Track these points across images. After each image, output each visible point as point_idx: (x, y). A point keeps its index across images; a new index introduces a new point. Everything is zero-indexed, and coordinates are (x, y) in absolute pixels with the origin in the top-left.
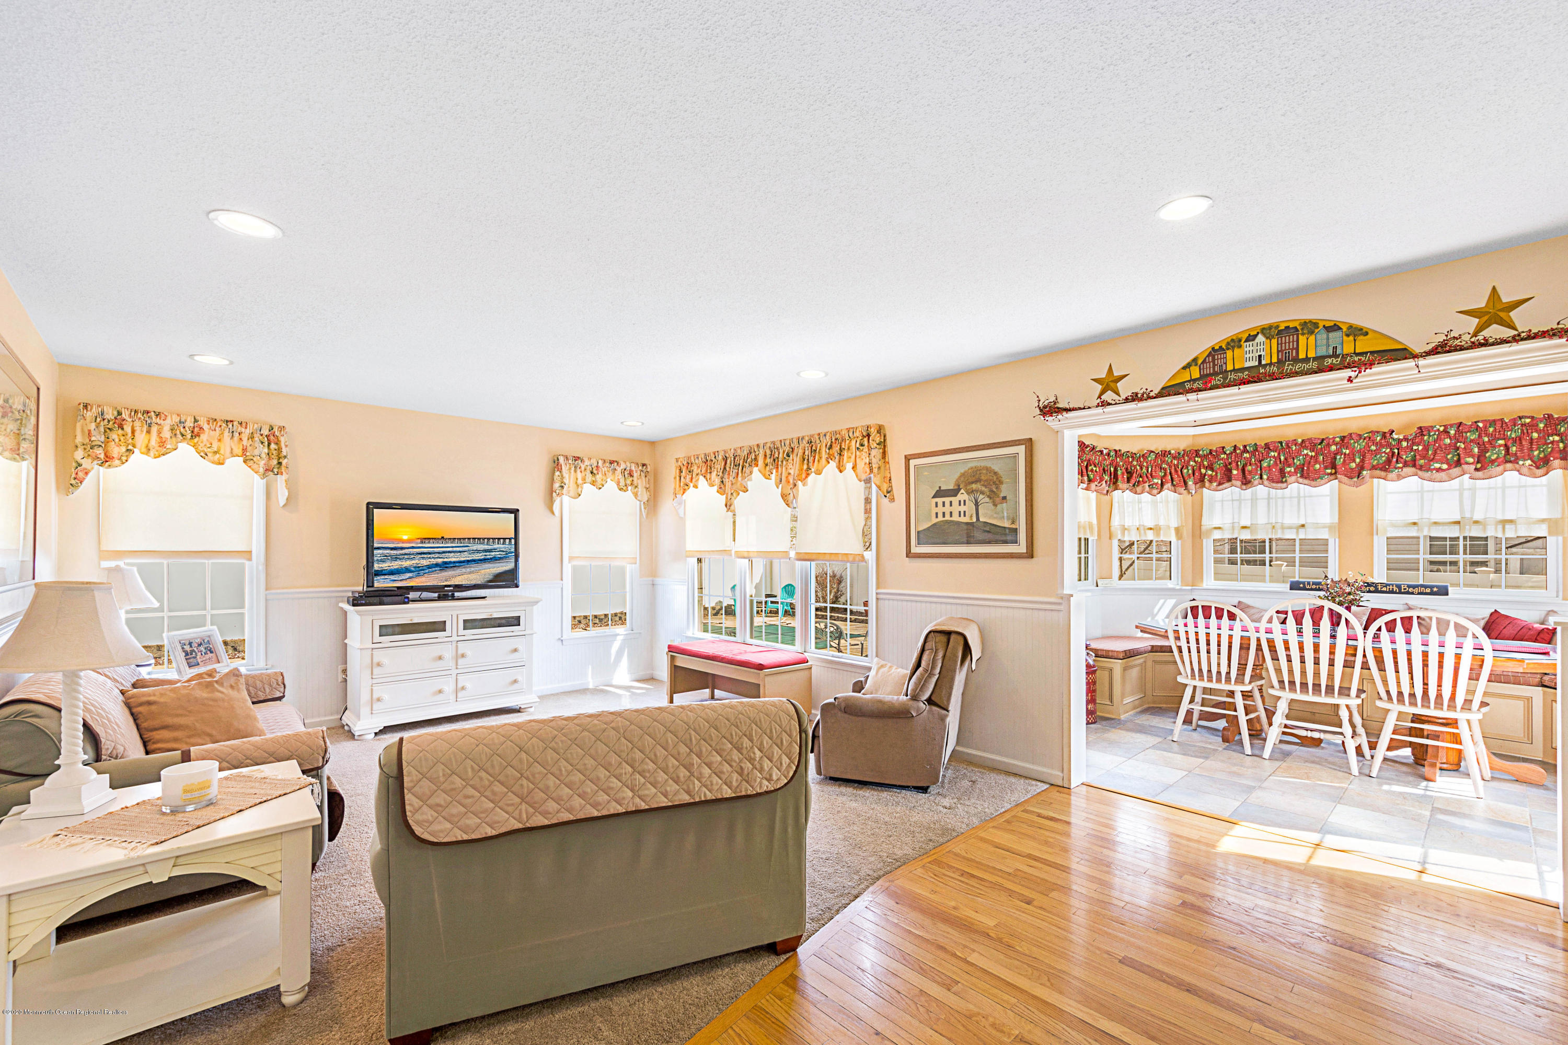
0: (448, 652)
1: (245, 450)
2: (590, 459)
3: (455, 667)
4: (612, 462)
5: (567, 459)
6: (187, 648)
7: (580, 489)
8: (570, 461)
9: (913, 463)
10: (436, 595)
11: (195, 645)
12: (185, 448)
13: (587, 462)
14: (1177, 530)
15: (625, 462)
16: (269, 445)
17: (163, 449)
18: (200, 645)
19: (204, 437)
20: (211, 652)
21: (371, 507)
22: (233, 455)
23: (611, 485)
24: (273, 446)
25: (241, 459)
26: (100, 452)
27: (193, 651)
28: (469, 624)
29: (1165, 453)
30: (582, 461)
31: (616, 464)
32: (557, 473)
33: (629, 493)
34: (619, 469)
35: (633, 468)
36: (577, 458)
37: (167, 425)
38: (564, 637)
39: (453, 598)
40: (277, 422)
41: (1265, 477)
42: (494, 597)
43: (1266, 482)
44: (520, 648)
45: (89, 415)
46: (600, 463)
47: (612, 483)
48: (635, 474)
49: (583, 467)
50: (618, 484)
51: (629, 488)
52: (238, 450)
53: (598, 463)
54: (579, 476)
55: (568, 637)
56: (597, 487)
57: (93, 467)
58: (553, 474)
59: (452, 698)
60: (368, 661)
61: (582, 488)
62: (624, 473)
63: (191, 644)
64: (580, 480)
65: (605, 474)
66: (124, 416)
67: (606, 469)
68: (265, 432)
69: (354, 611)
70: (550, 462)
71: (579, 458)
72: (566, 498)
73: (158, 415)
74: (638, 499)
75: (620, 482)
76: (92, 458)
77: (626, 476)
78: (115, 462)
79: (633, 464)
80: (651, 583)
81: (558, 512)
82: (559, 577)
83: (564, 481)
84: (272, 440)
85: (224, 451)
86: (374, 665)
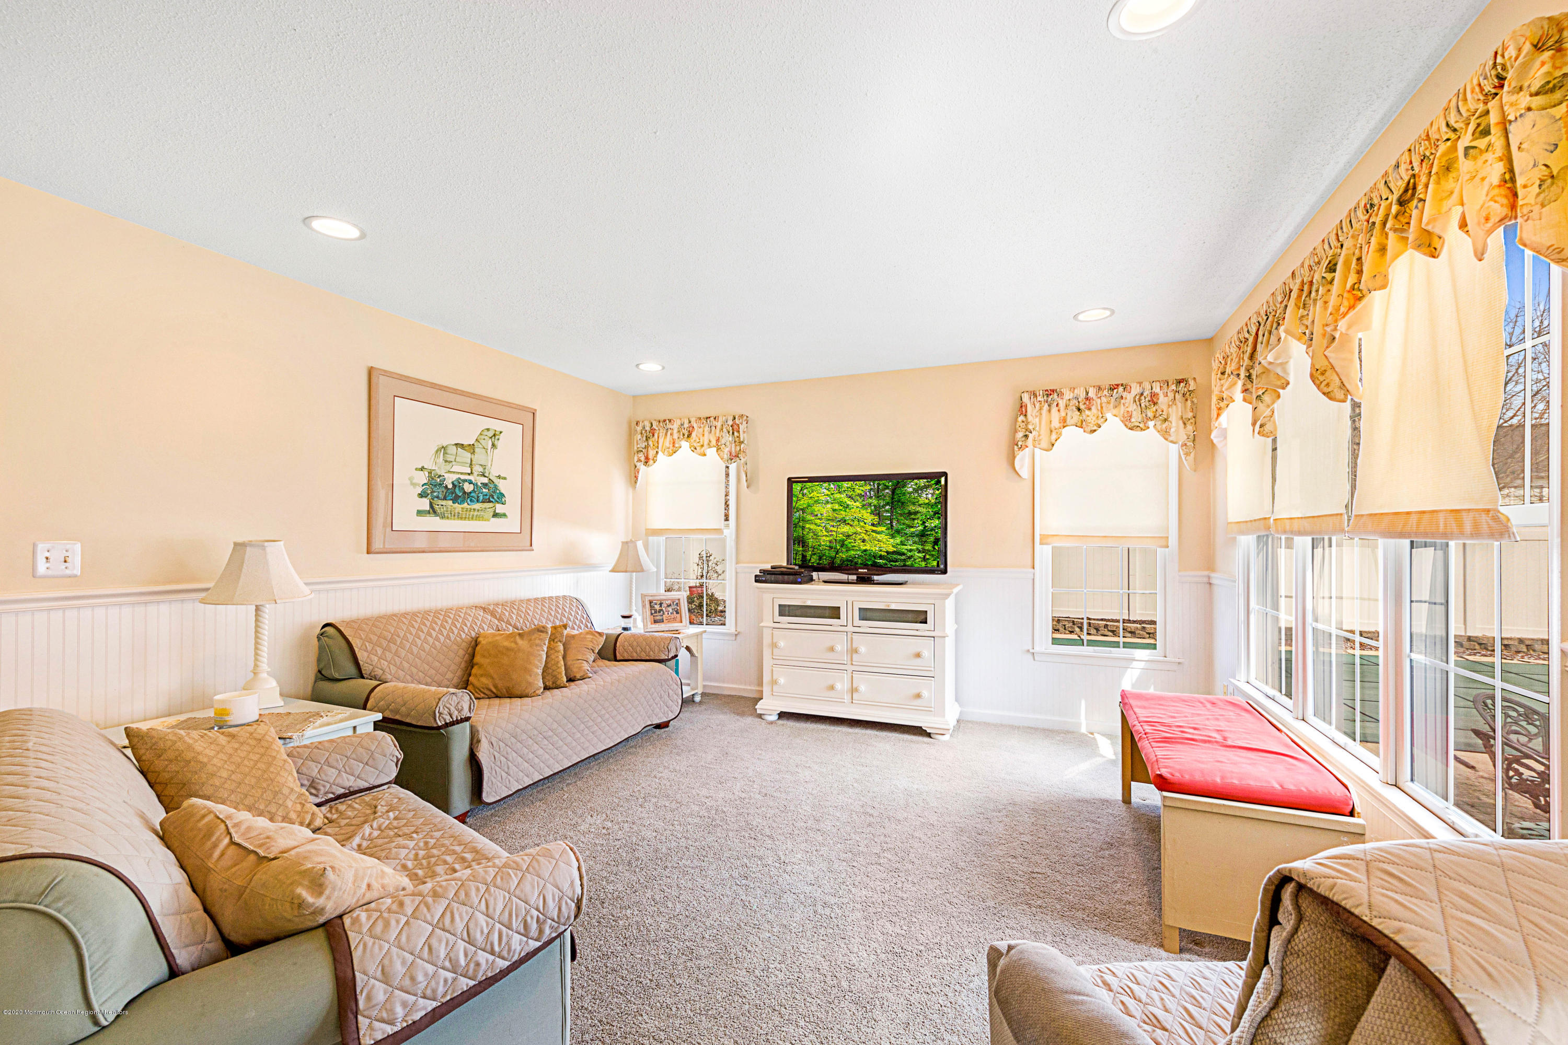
0: (841, 644)
1: (718, 440)
2: (1073, 389)
3: (849, 662)
4: (1113, 388)
5: (1035, 396)
6: (657, 607)
7: (1054, 437)
8: (1039, 398)
11: (664, 605)
12: (685, 445)
13: (1068, 395)
15: (1140, 383)
16: (733, 433)
17: (674, 449)
18: (669, 606)
19: (694, 435)
20: (677, 613)
21: (791, 482)
22: (710, 446)
23: (1113, 424)
24: (736, 434)
25: (715, 449)
26: (643, 456)
27: (662, 610)
28: (866, 614)
30: (1060, 394)
31: (1121, 389)
32: (1021, 418)
34: (1129, 397)
35: (1157, 389)
36: (1049, 393)
37: (675, 426)
38: (1037, 649)
40: (738, 411)
42: (914, 583)
44: (924, 652)
46: (1092, 394)
47: (1117, 419)
48: (1162, 399)
49: (1062, 404)
50: (1127, 421)
51: (1151, 424)
52: (714, 442)
53: (1087, 393)
54: (1055, 416)
55: (1043, 650)
56: (1089, 429)
57: (641, 466)
58: (1016, 420)
59: (847, 698)
60: (770, 641)
61: (1061, 434)
62: (1140, 400)
63: (661, 604)
64: (1056, 423)
65: (1102, 407)
66: (654, 426)
67: (1104, 399)
68: (730, 423)
69: (758, 588)
70: (1009, 405)
71: (1053, 391)
72: (1037, 451)
73: (670, 421)
74: (1171, 439)
75: (1131, 416)
76: (639, 461)
77: (1143, 405)
78: (651, 462)
79: (1158, 384)
80: (1205, 580)
81: (1025, 472)
82: (1030, 563)
83: (1030, 427)
84: (735, 429)
85: (706, 443)
86: (774, 645)
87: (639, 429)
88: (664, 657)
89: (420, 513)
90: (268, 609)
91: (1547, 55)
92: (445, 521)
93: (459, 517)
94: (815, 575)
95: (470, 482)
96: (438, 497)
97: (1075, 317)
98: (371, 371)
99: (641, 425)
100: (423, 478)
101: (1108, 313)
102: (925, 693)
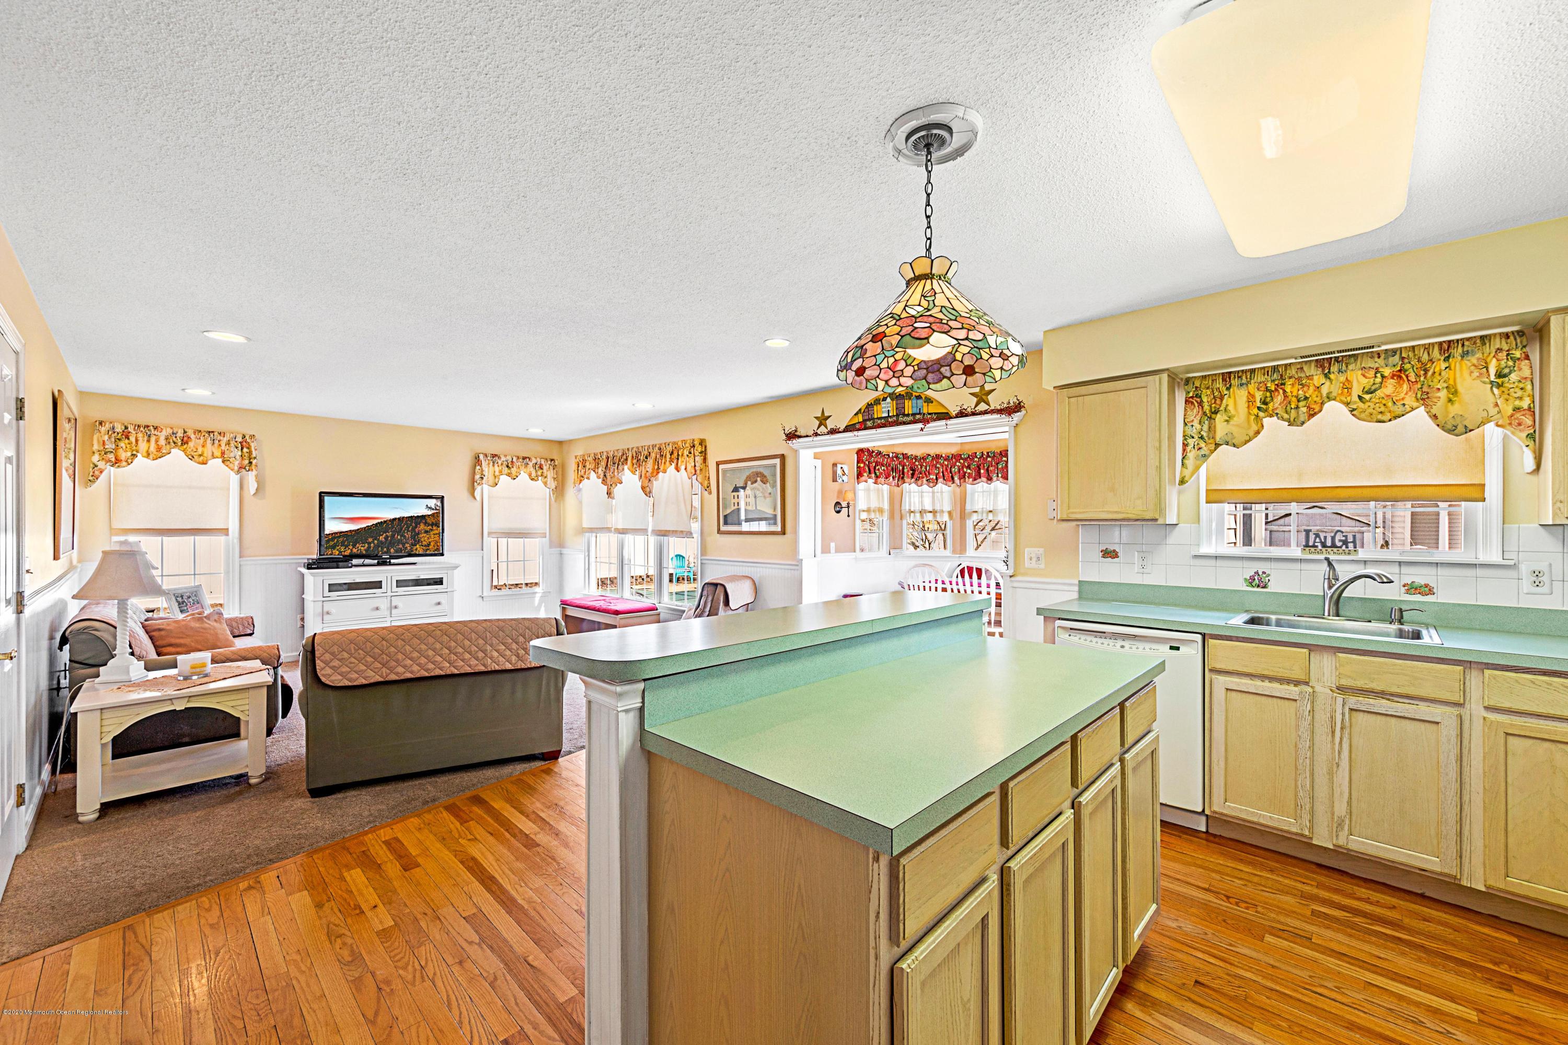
0: (384, 604)
1: (223, 453)
2: (506, 456)
4: (524, 458)
5: (486, 456)
7: (497, 480)
8: (489, 458)
9: (721, 467)
10: (376, 561)
12: (177, 453)
13: (503, 459)
14: (950, 513)
15: (536, 458)
16: (242, 449)
17: (160, 454)
18: (189, 597)
19: (191, 444)
20: (198, 603)
21: (322, 495)
22: (213, 457)
23: (524, 476)
24: (245, 450)
25: (220, 460)
26: (112, 457)
27: (187, 600)
28: (400, 584)
29: (938, 457)
30: (499, 457)
31: (528, 460)
32: (478, 468)
33: (540, 483)
34: (531, 464)
35: (543, 462)
36: (494, 456)
37: (162, 436)
38: (485, 594)
39: (390, 564)
40: (248, 432)
41: (1000, 475)
42: (422, 563)
43: (1001, 479)
44: (443, 601)
45: (103, 429)
46: (515, 459)
47: (525, 474)
48: (545, 468)
49: (500, 462)
50: (530, 476)
51: (540, 478)
52: (218, 453)
53: (512, 459)
54: (497, 469)
55: (488, 595)
56: (513, 478)
57: (106, 468)
58: (475, 468)
60: (321, 610)
61: (500, 479)
62: (535, 466)
63: (182, 597)
64: (497, 473)
65: (518, 467)
66: (130, 430)
67: (520, 464)
68: (239, 440)
70: (471, 459)
71: (496, 455)
72: (486, 487)
73: (156, 428)
74: (548, 487)
75: (531, 474)
76: (104, 460)
77: (536, 469)
78: (123, 464)
79: (543, 460)
80: (560, 553)
81: (479, 498)
82: (481, 548)
83: (483, 473)
84: (244, 446)
85: (207, 454)
86: (324, 613)
99: (106, 426)
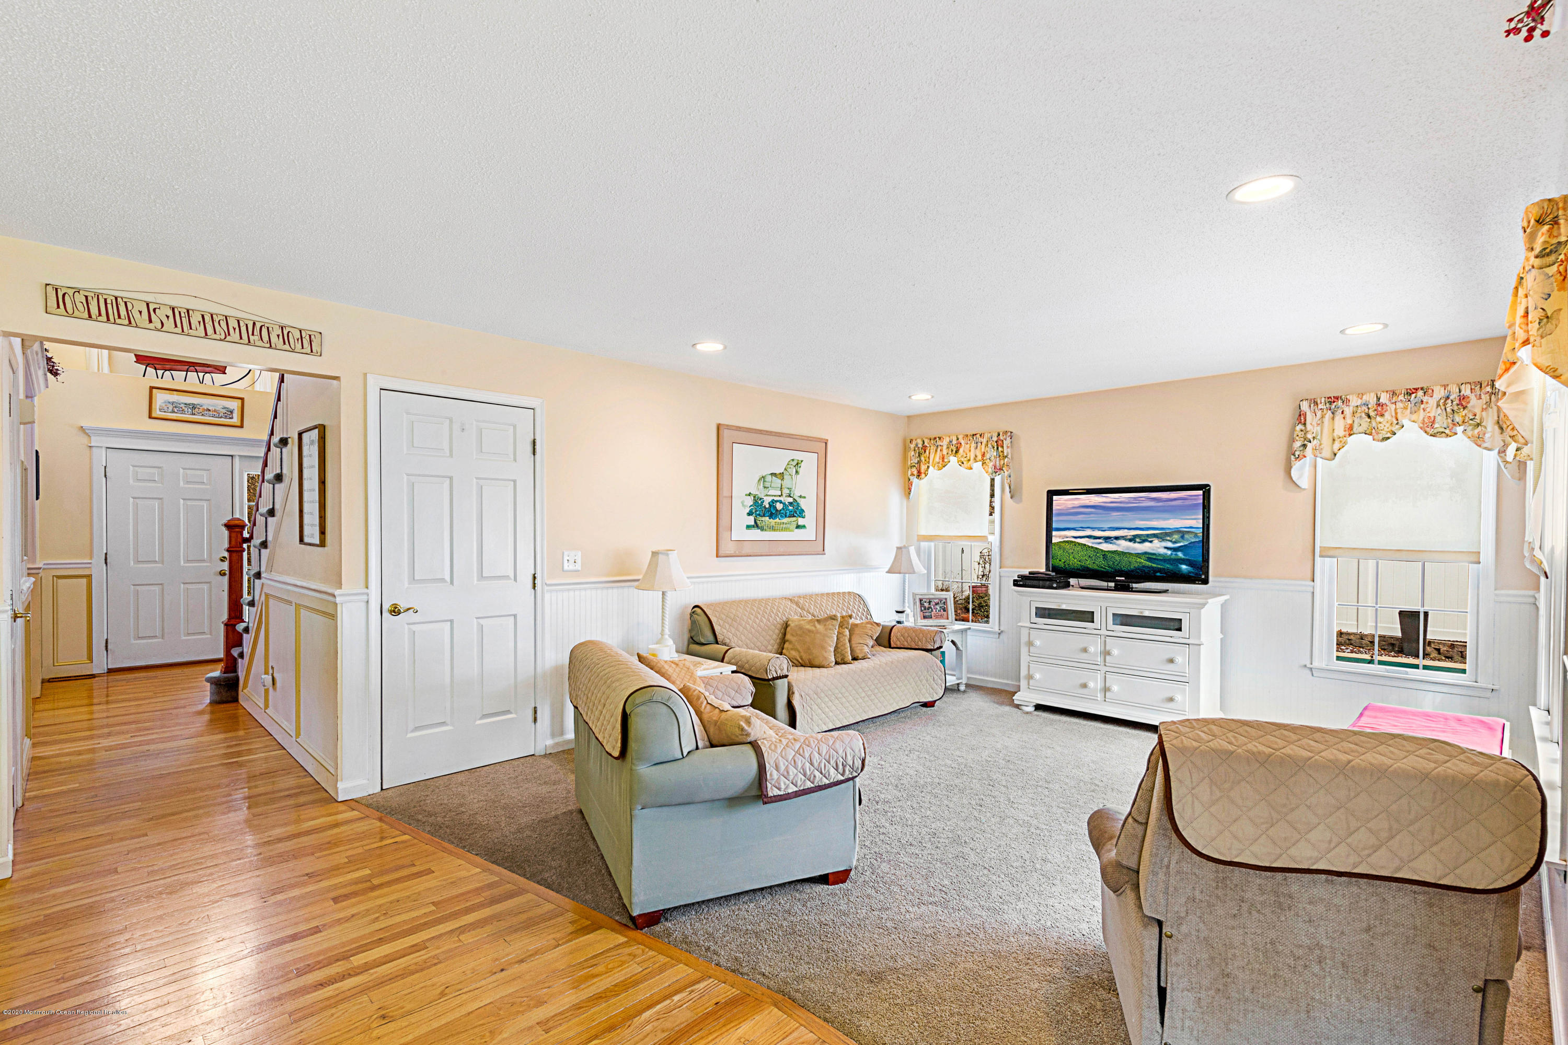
0: (1095, 648)
1: (983, 455)
2: (1361, 395)
3: (1103, 664)
4: (1409, 393)
5: (1316, 403)
6: (926, 605)
7: (1337, 445)
8: (1320, 406)
11: (932, 603)
12: (953, 459)
13: (1355, 401)
15: (1445, 386)
16: (998, 448)
17: (943, 463)
18: (937, 604)
19: (961, 450)
20: (944, 611)
21: (1050, 495)
22: (976, 461)
23: (1411, 431)
24: (1000, 449)
25: (981, 463)
26: (916, 470)
27: (930, 607)
28: (1120, 619)
30: (1346, 401)
31: (1420, 393)
32: (1300, 427)
33: (1459, 438)
34: (1432, 402)
35: (1466, 391)
36: (1332, 400)
37: (945, 443)
38: (1316, 664)
39: (1129, 590)
40: (1003, 427)
42: (1171, 593)
44: (1180, 659)
46: (1384, 399)
47: (1416, 426)
48: (1473, 401)
49: (1348, 411)
50: (1429, 427)
51: (1459, 429)
52: (980, 457)
53: (1378, 399)
54: (1340, 426)
55: (1324, 666)
56: (1381, 437)
57: (915, 480)
58: (1293, 430)
59: (1100, 696)
60: (1027, 639)
61: (1345, 443)
62: (1445, 404)
63: (930, 602)
64: (1340, 431)
65: (1396, 413)
66: (926, 444)
67: (1400, 405)
68: (995, 439)
69: (1017, 592)
70: (1286, 415)
71: (1337, 398)
72: (1319, 460)
73: (940, 438)
74: (1485, 445)
75: (1433, 422)
76: (913, 475)
77: (1449, 410)
78: (923, 475)
79: (1468, 386)
80: (1532, 600)
81: (1304, 483)
82: (1309, 576)
83: (1310, 436)
84: (999, 444)
85: (972, 458)
86: (1030, 644)
87: (912, 446)
88: (930, 647)
89: (748, 527)
90: (669, 595)
91: (1546, 227)
92: (764, 533)
93: (773, 529)
94: (1073, 581)
95: (781, 502)
96: (759, 515)
97: (1342, 332)
98: (719, 427)
99: (914, 442)
100: (750, 501)
101: (1381, 326)
102: (1178, 697)
